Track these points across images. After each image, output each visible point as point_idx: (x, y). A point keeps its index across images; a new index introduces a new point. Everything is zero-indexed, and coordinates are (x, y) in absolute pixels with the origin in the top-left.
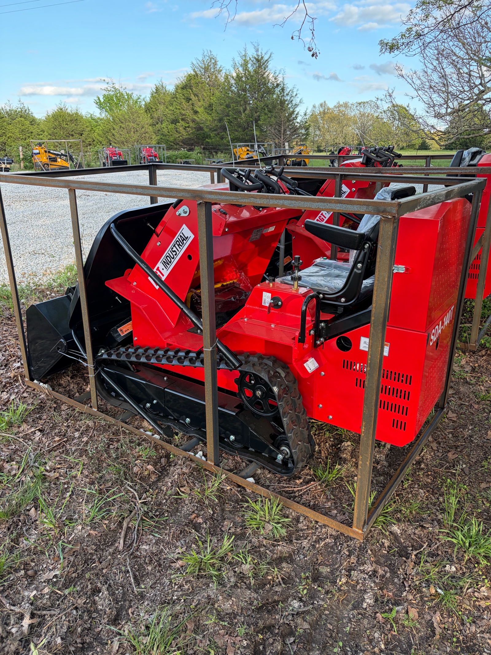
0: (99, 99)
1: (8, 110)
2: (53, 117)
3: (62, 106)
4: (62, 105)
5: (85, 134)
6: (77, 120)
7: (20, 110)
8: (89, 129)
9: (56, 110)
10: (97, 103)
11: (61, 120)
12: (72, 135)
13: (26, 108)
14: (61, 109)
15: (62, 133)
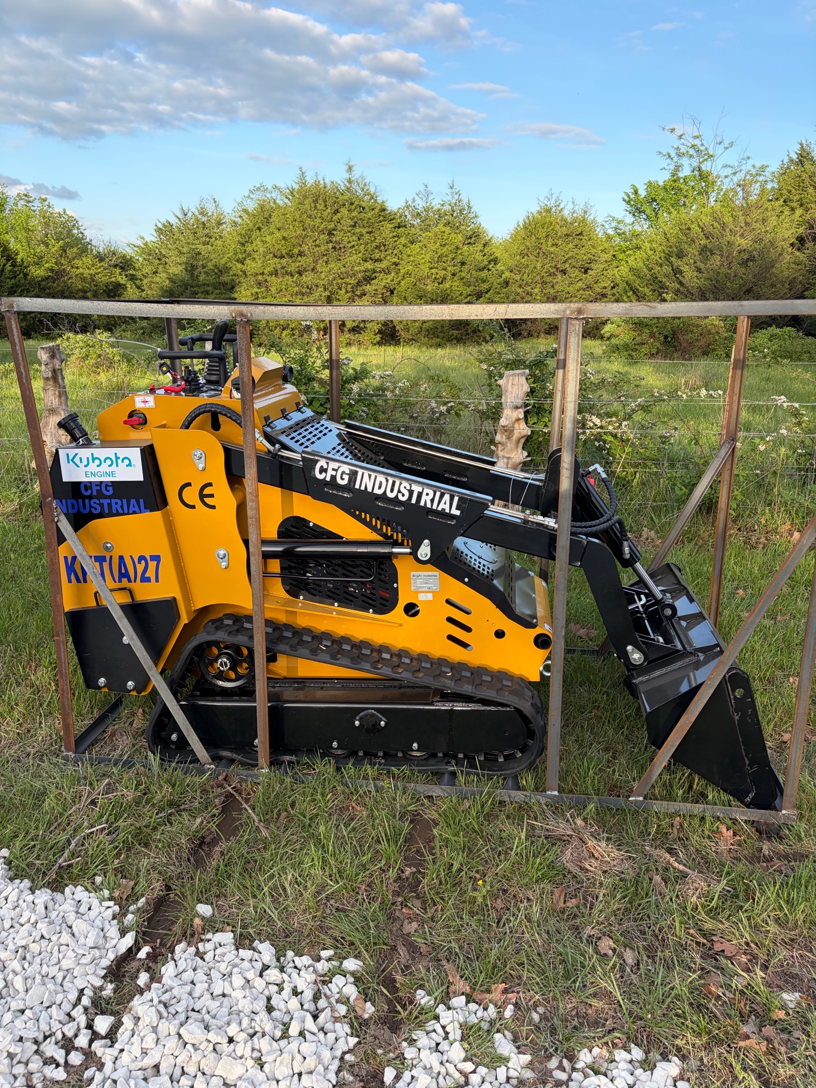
0: (636, 192)
1: (420, 209)
2: (525, 228)
3: (552, 203)
4: (553, 201)
5: (597, 267)
6: (581, 234)
7: (448, 208)
8: (608, 257)
9: (535, 212)
10: (628, 202)
11: (542, 233)
12: (564, 272)
13: (465, 201)
14: (549, 211)
15: (539, 265)
